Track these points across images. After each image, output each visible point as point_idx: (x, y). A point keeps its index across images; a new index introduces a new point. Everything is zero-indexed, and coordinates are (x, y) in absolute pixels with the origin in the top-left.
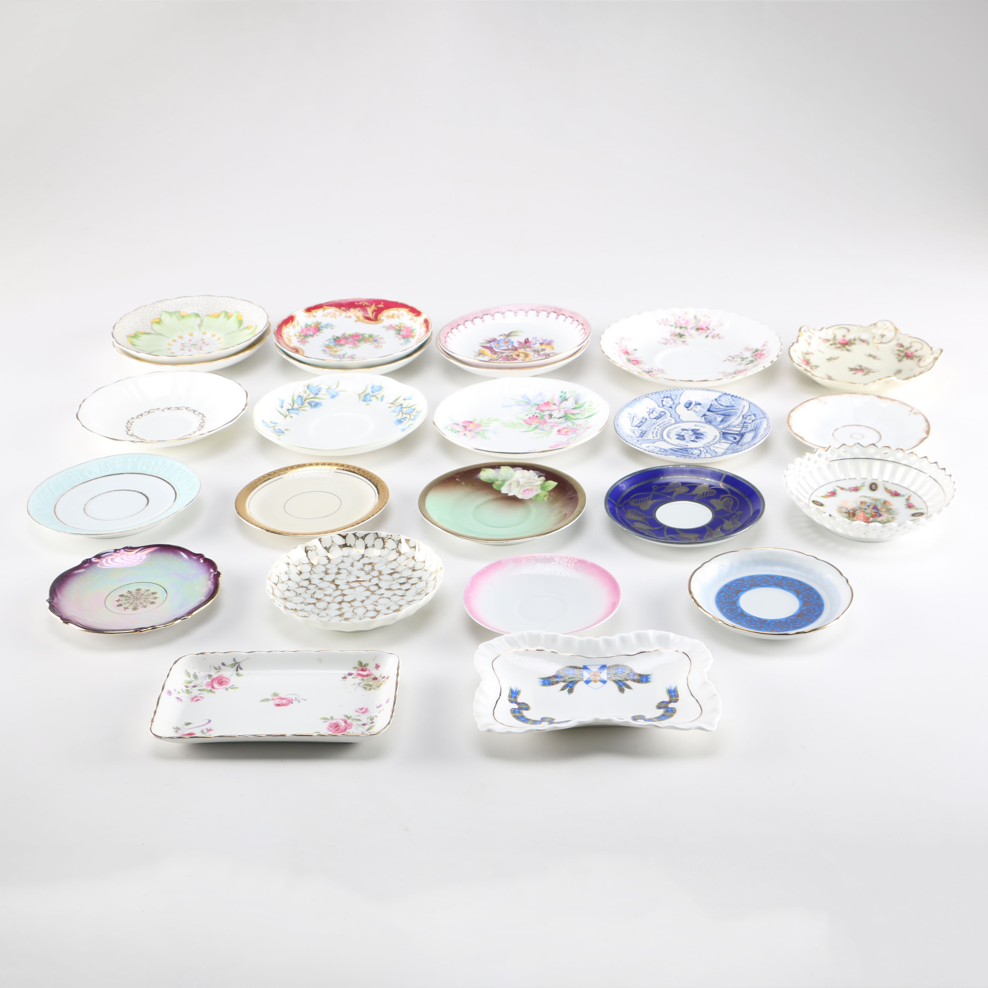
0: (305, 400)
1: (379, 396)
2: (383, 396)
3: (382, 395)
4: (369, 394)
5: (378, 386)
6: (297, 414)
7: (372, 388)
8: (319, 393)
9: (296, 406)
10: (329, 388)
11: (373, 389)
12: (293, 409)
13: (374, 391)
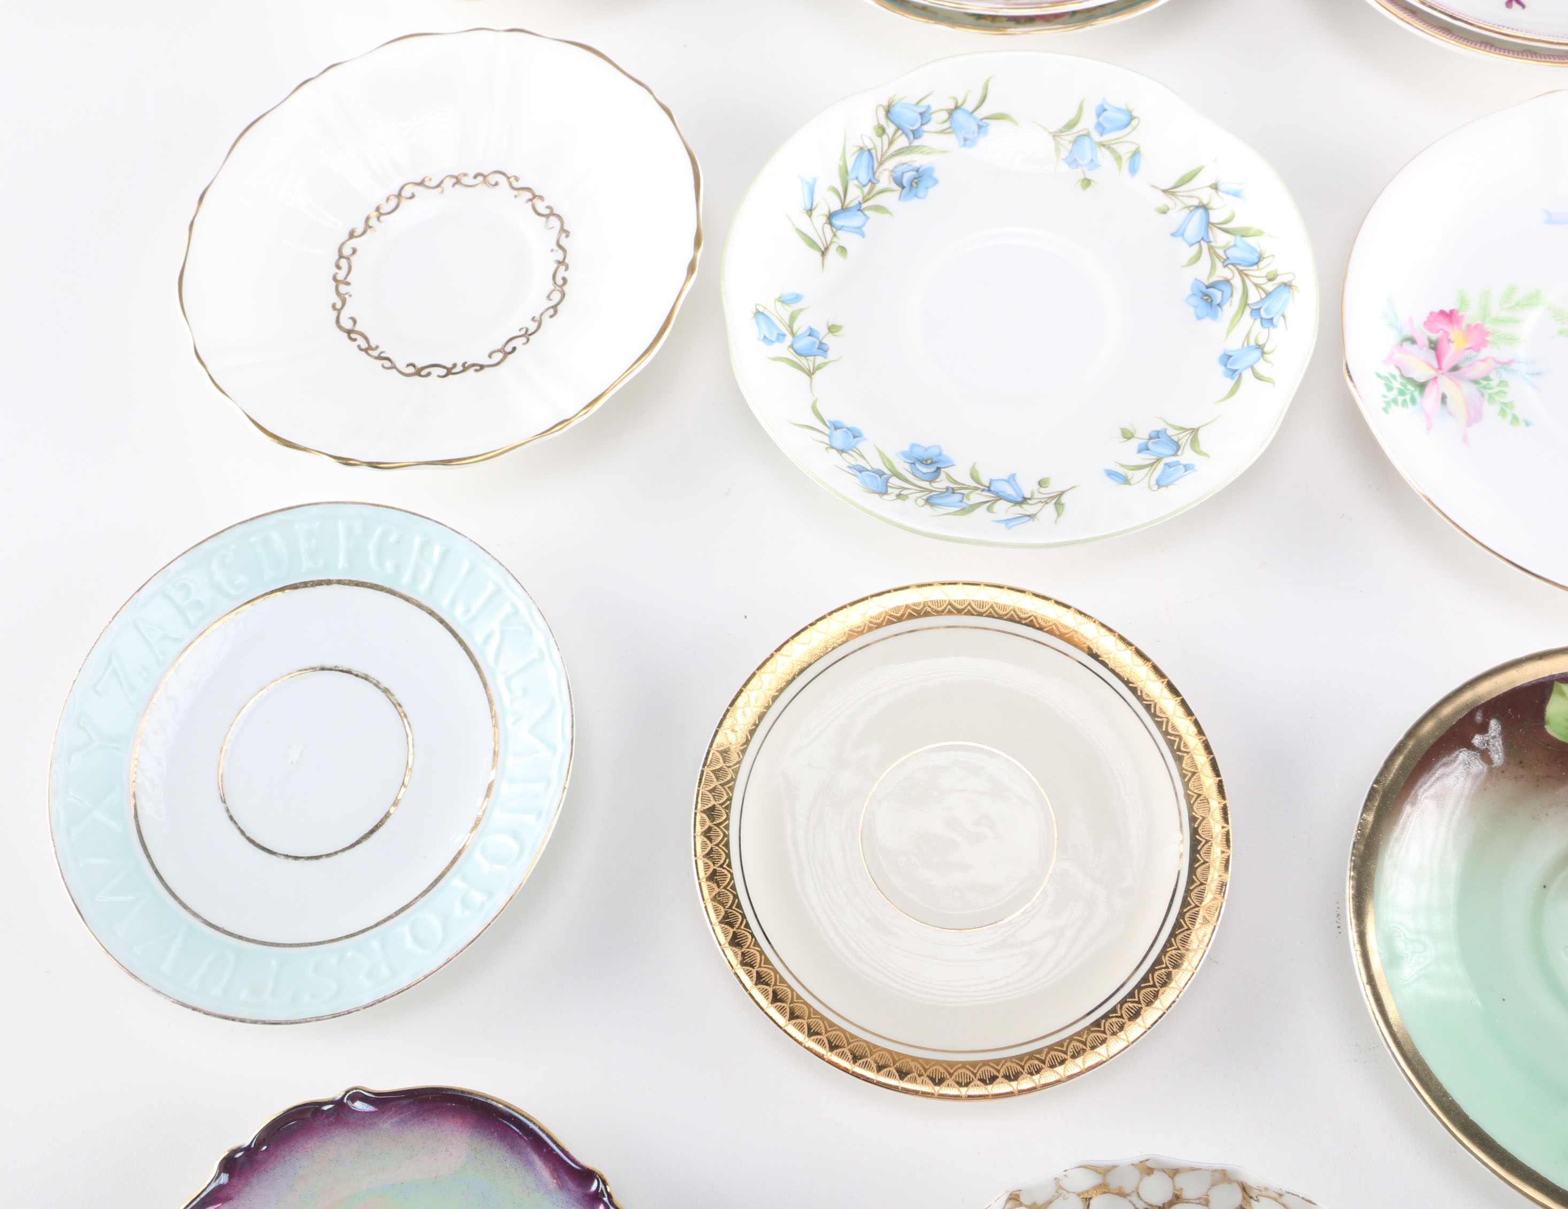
0: (881, 164)
1: (1125, 150)
2: (1136, 153)
3: (1133, 148)
4: (1088, 135)
5: (1119, 110)
6: (859, 230)
7: (1099, 115)
8: (925, 128)
9: (855, 194)
10: (957, 108)
11: (1101, 119)
12: (844, 209)
13: (1107, 125)
